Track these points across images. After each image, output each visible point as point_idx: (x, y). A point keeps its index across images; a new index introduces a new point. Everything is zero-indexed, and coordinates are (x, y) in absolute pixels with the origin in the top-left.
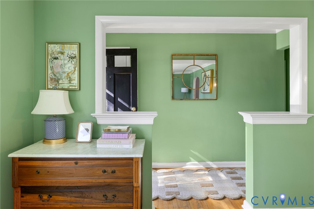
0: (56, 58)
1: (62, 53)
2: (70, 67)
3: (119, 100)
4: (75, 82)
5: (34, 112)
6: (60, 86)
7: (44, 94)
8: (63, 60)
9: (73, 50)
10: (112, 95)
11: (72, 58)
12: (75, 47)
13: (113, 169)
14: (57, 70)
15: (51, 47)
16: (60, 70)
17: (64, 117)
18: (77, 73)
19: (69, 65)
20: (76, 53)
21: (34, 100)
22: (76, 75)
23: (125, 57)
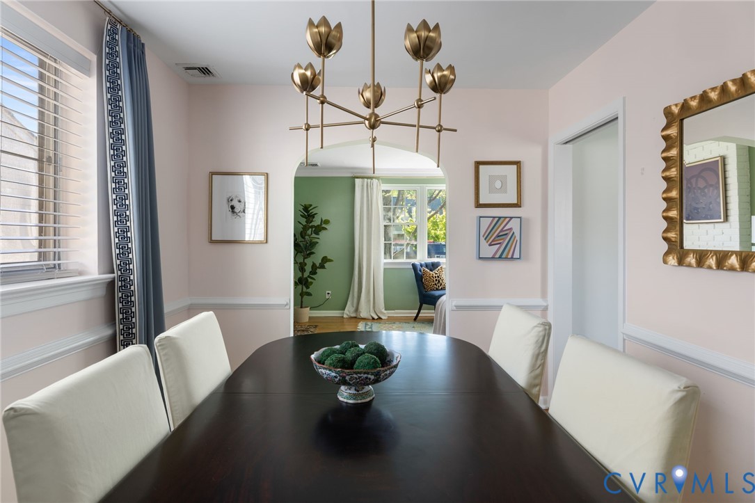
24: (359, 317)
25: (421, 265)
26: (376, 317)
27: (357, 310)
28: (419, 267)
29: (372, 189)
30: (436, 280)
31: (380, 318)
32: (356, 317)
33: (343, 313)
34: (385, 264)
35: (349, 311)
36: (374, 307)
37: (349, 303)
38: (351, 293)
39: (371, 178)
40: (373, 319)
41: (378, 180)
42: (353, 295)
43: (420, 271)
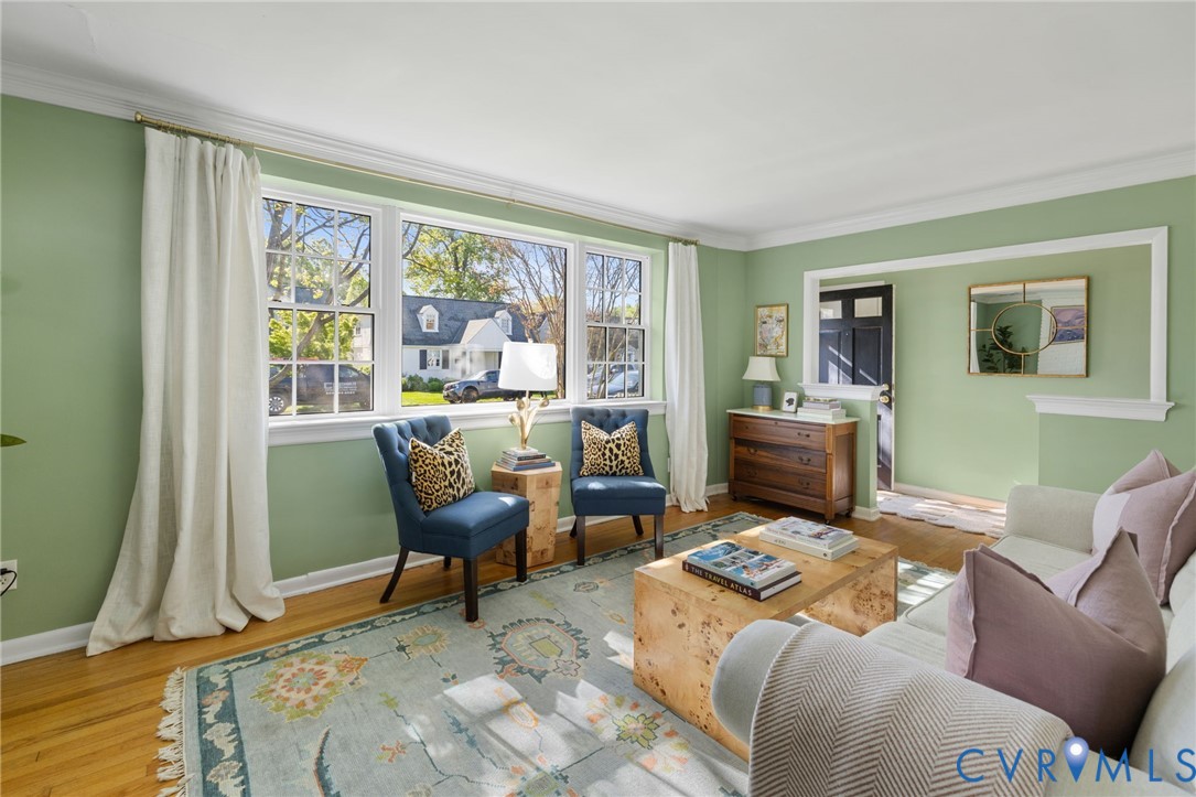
0: (765, 323)
1: (770, 317)
2: (778, 331)
3: (861, 372)
4: (783, 348)
5: (745, 377)
6: (769, 353)
7: (753, 361)
8: (772, 324)
9: (781, 312)
10: (850, 364)
11: (781, 321)
12: (784, 309)
13: (808, 432)
14: (766, 335)
15: (760, 310)
16: (769, 335)
17: (771, 384)
18: (784, 337)
19: (777, 329)
20: (784, 315)
21: (744, 366)
22: (784, 340)
23: (875, 299)
24: (162, 635)
25: (401, 432)
26: (239, 622)
27: (155, 608)
28: (396, 438)
29: (223, 179)
30: (452, 473)
31: (255, 620)
32: (150, 639)
33: (87, 634)
34: (273, 432)
35: (114, 625)
36: (230, 585)
37: (115, 593)
38: (126, 551)
39: (220, 141)
40: (229, 631)
41: (248, 155)
42: (137, 562)
43: (401, 448)
